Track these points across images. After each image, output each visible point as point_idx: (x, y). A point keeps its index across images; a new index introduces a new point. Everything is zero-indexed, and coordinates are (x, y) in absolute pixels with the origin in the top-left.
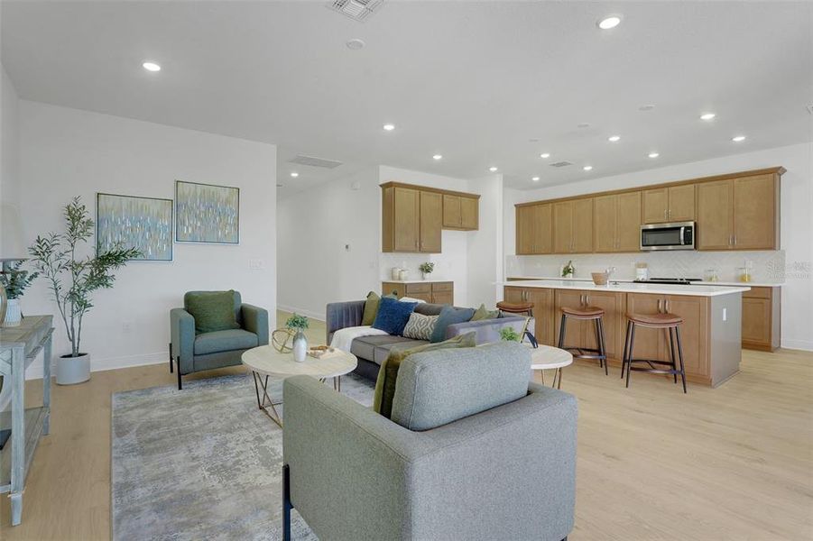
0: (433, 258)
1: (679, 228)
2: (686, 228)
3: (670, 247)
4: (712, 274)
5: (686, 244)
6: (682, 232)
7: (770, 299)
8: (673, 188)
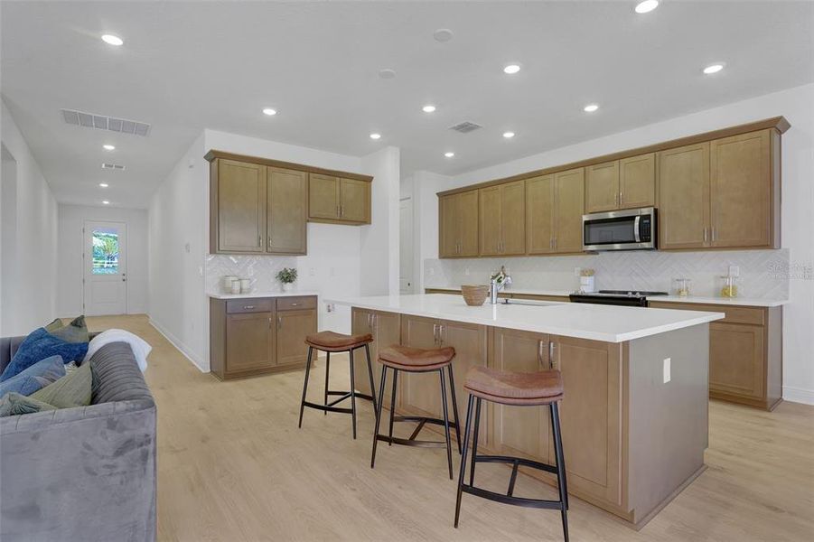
0: (299, 263)
1: (633, 218)
2: (643, 218)
3: (617, 246)
4: (683, 285)
5: (642, 241)
6: (637, 224)
7: (765, 327)
8: (626, 160)
